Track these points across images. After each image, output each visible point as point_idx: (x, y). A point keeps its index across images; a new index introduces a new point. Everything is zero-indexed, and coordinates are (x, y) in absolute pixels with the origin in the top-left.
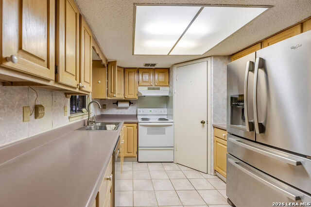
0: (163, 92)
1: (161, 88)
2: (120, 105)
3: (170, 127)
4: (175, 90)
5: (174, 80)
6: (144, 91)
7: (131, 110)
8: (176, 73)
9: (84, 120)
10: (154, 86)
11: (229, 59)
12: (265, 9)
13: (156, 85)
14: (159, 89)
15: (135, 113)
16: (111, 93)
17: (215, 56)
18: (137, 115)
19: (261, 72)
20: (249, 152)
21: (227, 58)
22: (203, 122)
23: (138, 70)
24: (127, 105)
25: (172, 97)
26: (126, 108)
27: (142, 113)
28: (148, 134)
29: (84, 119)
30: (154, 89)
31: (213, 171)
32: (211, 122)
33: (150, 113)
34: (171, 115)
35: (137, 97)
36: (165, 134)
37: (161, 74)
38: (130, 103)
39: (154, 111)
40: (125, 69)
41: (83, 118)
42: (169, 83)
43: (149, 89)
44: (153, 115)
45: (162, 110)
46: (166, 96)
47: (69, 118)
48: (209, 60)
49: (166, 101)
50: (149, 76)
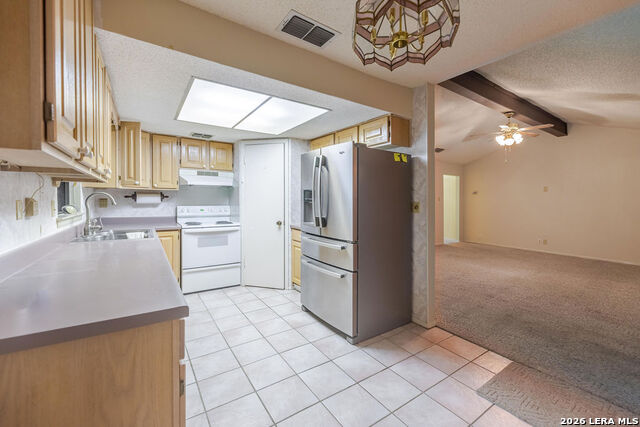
0: (224, 180)
1: (220, 173)
2: (141, 199)
3: (235, 234)
4: (242, 178)
5: (241, 163)
6: (191, 178)
7: (164, 210)
8: (244, 154)
9: (76, 228)
10: (207, 170)
11: (308, 144)
12: (326, 111)
13: (211, 169)
14: (216, 175)
15: (173, 215)
16: (129, 177)
17: (292, 139)
18: (176, 217)
19: (324, 168)
20: (322, 250)
21: (306, 143)
22: (279, 223)
23: (180, 141)
24: (157, 199)
25: (238, 188)
26: (154, 205)
27: (185, 214)
28: (199, 246)
29: (75, 224)
30: (208, 174)
31: (291, 284)
32: (288, 223)
33: (202, 213)
34: (236, 215)
35: (177, 187)
36: (227, 244)
37: (220, 152)
38: (163, 196)
39: (208, 210)
40: (152, 136)
41: (72, 222)
42: (233, 167)
43: (199, 174)
44: (207, 216)
45: (222, 208)
46: (229, 187)
47: (57, 222)
48: (286, 141)
49: (228, 194)
50: (200, 152)
